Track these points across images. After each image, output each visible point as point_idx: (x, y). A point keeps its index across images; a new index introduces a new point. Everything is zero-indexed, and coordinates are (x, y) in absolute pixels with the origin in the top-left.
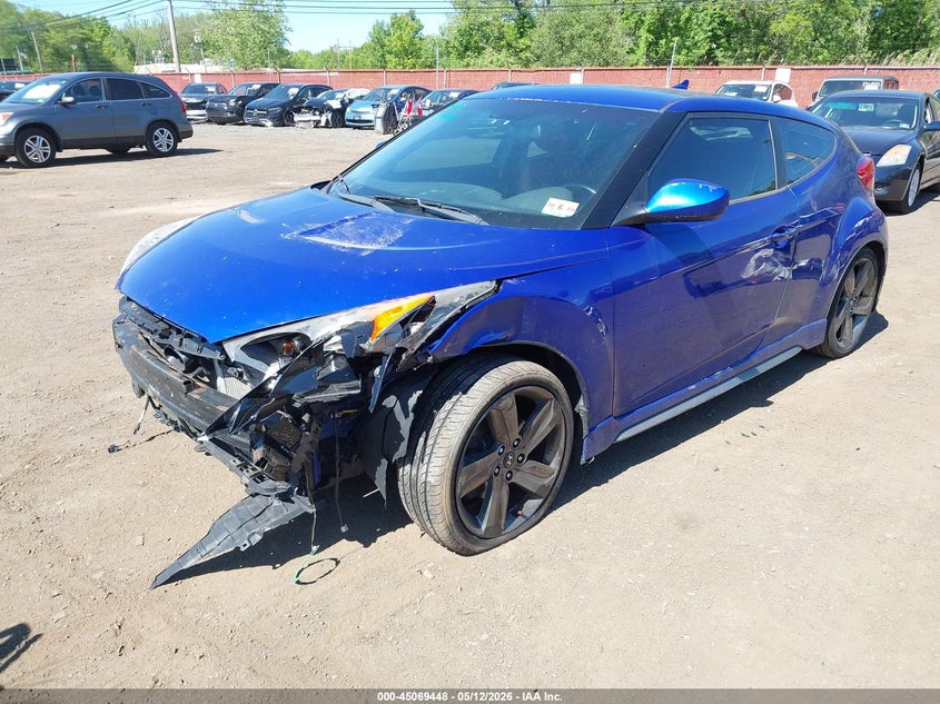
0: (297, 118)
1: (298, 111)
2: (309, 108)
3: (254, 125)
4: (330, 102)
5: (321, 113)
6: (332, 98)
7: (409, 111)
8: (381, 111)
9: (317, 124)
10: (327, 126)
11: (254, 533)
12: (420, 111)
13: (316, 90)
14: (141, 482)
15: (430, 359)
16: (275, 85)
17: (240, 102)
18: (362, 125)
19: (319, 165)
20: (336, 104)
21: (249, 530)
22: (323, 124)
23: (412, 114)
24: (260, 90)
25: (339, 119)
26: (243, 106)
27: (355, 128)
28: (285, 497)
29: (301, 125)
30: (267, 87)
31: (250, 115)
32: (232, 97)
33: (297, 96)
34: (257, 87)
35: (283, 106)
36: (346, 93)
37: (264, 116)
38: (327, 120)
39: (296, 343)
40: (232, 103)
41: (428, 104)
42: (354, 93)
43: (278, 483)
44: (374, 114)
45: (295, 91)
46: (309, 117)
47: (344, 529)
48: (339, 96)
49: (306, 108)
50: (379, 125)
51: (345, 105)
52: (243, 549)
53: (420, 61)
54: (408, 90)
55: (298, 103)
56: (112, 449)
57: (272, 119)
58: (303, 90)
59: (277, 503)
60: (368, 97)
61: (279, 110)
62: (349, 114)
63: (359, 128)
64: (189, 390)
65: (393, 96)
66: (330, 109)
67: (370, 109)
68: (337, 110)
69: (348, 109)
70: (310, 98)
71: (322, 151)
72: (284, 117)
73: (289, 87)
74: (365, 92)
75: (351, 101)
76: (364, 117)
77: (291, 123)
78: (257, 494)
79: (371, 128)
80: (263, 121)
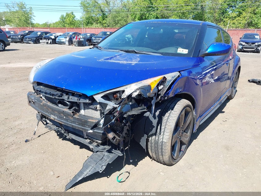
0: (41, 41)
1: (41, 39)
2: (45, 38)
3: (27, 43)
4: (51, 37)
5: (49, 40)
6: (52, 35)
7: (76, 39)
8: (68, 39)
9: (47, 43)
10: (50, 43)
11: (103, 166)
12: (79, 39)
13: (46, 33)
14: (42, 152)
15: (166, 98)
16: (33, 32)
17: (22, 36)
18: (61, 43)
19: (53, 53)
20: (53, 37)
21: (101, 165)
22: (49, 43)
23: (77, 40)
24: (28, 33)
25: (54, 41)
26: (23, 37)
27: (59, 44)
28: (109, 151)
29: (42, 43)
30: (30, 32)
31: (26, 40)
32: (19, 35)
33: (40, 35)
34: (27, 32)
35: (36, 38)
36: (56, 34)
37: (30, 40)
38: (51, 42)
39: (118, 95)
40: (19, 37)
41: (82, 37)
42: (58, 34)
43: (105, 147)
44: (66, 40)
45: (40, 33)
46: (45, 41)
47: (131, 161)
48: (54, 35)
49: (44, 38)
50: (67, 43)
51: (56, 38)
52: (101, 172)
53: (75, 26)
54: (74, 33)
55: (41, 37)
56: (27, 141)
57: (33, 41)
58: (42, 33)
59: (106, 154)
60: (63, 35)
61: (35, 39)
62: (57, 40)
63: (61, 44)
64: (74, 115)
65: (70, 35)
66: (51, 39)
67: (64, 39)
68: (53, 39)
69: (57, 39)
70: (44, 36)
71: (52, 50)
72: (37, 41)
73: (37, 32)
74: (62, 34)
75: (57, 36)
76: (62, 41)
77: (39, 42)
78: (98, 151)
79: (65, 44)
80: (30, 42)
